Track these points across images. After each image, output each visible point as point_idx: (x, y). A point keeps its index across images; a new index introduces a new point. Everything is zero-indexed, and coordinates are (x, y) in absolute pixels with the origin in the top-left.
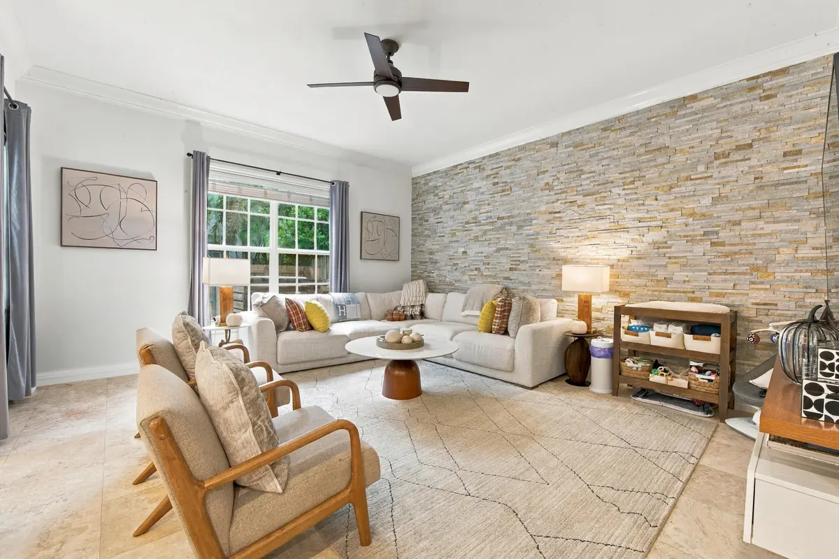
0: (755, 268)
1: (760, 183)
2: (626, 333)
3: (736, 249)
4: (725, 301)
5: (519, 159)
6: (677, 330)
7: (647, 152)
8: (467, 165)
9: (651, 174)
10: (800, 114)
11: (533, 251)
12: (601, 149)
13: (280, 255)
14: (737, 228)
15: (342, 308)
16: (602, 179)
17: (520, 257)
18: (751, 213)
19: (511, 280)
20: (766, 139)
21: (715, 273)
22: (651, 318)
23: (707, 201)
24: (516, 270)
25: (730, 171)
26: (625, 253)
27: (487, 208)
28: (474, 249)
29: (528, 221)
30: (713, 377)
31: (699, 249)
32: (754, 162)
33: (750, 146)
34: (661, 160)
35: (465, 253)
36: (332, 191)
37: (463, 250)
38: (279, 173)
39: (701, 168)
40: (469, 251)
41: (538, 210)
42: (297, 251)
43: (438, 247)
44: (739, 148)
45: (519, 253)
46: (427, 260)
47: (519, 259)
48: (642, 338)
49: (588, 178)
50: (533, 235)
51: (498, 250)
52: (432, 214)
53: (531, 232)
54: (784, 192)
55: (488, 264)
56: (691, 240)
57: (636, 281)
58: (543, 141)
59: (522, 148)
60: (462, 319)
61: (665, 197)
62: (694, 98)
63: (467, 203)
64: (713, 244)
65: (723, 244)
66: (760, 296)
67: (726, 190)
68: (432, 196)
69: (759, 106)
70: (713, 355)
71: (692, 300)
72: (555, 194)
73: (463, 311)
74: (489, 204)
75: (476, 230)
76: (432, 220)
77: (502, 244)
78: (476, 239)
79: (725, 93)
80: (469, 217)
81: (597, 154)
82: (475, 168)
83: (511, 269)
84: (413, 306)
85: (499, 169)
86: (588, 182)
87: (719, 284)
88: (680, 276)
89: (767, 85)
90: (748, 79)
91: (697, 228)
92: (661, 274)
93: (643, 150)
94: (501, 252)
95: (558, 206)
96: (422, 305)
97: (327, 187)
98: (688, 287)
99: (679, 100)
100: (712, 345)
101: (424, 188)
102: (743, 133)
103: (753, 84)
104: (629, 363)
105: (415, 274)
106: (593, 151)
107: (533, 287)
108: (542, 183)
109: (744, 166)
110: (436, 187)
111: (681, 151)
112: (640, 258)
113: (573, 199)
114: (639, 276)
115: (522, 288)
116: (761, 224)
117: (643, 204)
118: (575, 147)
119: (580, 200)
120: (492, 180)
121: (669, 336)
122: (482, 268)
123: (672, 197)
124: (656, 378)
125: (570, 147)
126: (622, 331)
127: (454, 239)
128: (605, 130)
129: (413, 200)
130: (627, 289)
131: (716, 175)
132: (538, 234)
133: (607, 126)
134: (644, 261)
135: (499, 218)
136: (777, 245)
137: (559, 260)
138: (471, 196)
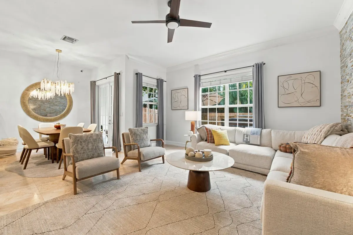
13: (229, 108)
15: (247, 136)
36: (254, 70)
38: (225, 71)
42: (238, 105)
97: (251, 69)
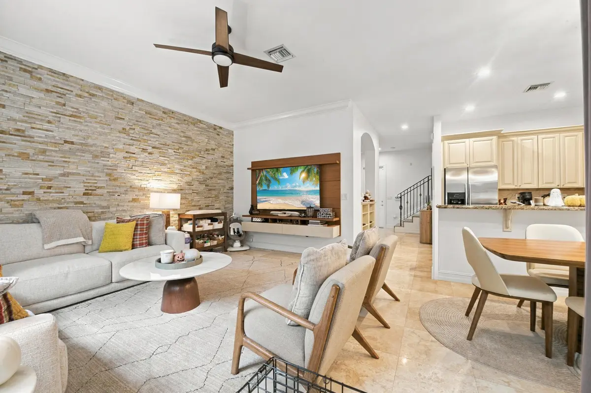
1: (217, 165)
3: (211, 188)
7: (184, 136)
9: (186, 148)
10: (224, 145)
11: (110, 180)
12: (163, 123)
14: (212, 180)
16: (163, 141)
17: (96, 183)
19: (85, 204)
20: (218, 150)
21: (206, 197)
23: (204, 167)
24: (91, 195)
25: (210, 157)
26: (175, 187)
27: (47, 125)
29: (104, 154)
31: (202, 188)
39: (202, 153)
41: (116, 147)
44: (212, 149)
45: (95, 180)
47: (95, 185)
49: (155, 137)
50: (110, 166)
51: (65, 174)
53: (109, 163)
54: (221, 169)
56: (200, 183)
58: (120, 95)
61: (191, 161)
67: (209, 164)
69: (216, 136)
70: (222, 228)
72: (131, 139)
73: (46, 242)
74: (49, 122)
75: (22, 146)
78: (24, 156)
81: (160, 125)
83: (85, 194)
85: (69, 92)
86: (154, 140)
88: (197, 198)
89: (218, 130)
91: (201, 178)
93: (182, 134)
95: (133, 149)
98: (199, 204)
99: (194, 119)
102: (213, 145)
103: (215, 128)
107: (112, 209)
108: (120, 128)
109: (213, 157)
111: (196, 142)
112: (182, 190)
113: (145, 147)
116: (217, 180)
117: (182, 162)
118: (146, 113)
119: (150, 149)
124: (208, 244)
131: (206, 157)
132: (116, 166)
133: (167, 113)
135: (66, 142)
137: (134, 188)
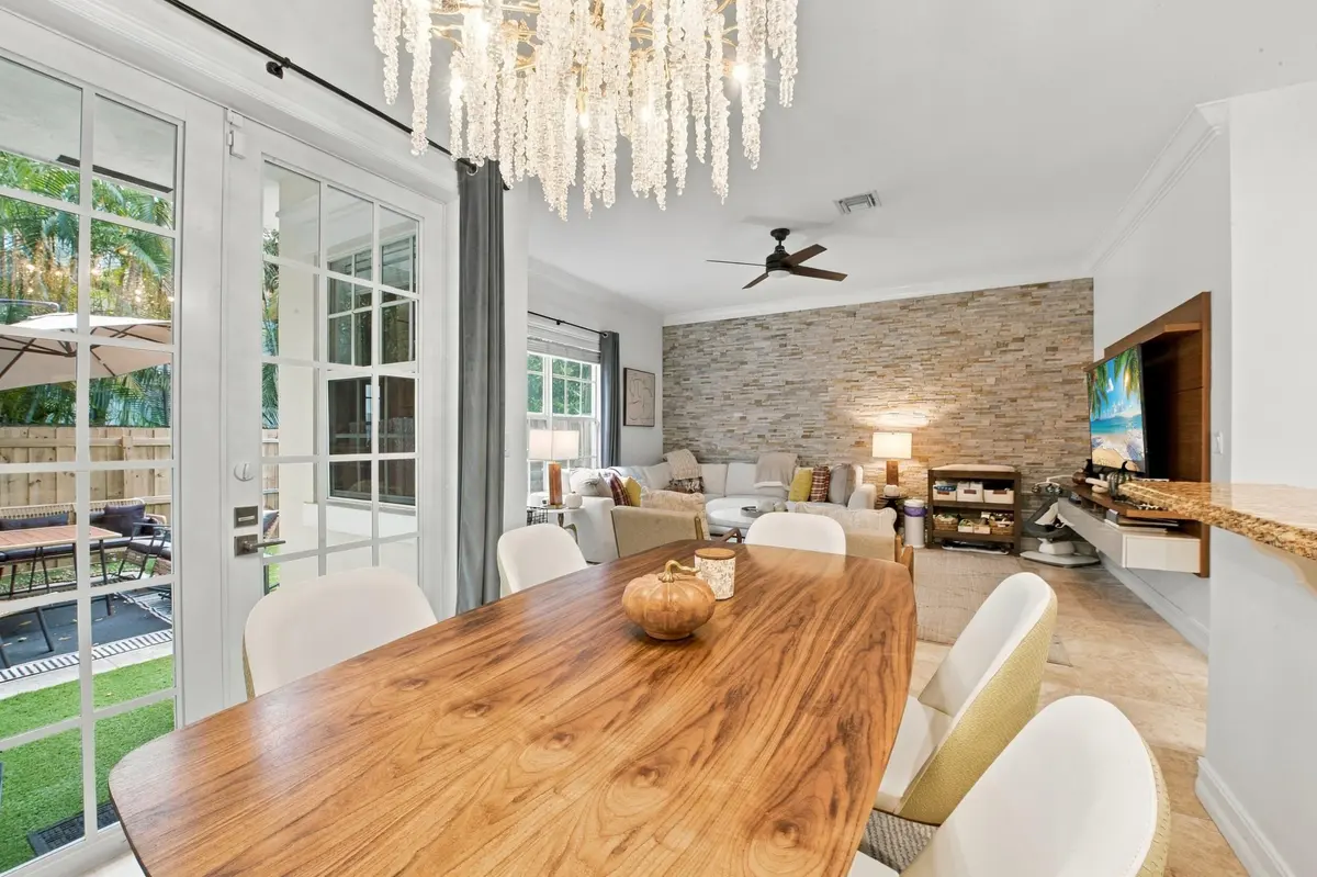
0: (1028, 436)
1: (1031, 371)
2: (939, 493)
3: (1013, 421)
4: (1009, 462)
5: (810, 324)
6: (978, 487)
7: (942, 334)
8: (744, 321)
9: (947, 353)
10: (1055, 320)
11: (829, 419)
12: (899, 325)
14: (1014, 404)
16: (900, 353)
17: (814, 424)
18: (1024, 393)
19: (803, 447)
20: (1035, 336)
21: (999, 440)
22: (954, 479)
23: (991, 381)
24: (809, 437)
25: (1009, 357)
26: (923, 422)
27: (773, 371)
28: (754, 415)
29: (823, 388)
30: (1008, 523)
31: (986, 422)
32: (1025, 353)
33: (1022, 340)
34: (953, 343)
35: (743, 418)
36: (602, 343)
37: (741, 415)
38: (557, 322)
39: (987, 353)
40: (748, 417)
41: (834, 377)
43: (704, 410)
44: (1016, 340)
45: (813, 420)
46: (688, 425)
47: (813, 426)
48: (951, 497)
49: (888, 351)
50: (829, 402)
51: (787, 417)
52: (694, 372)
53: (828, 399)
54: (1046, 378)
55: (775, 431)
56: (981, 412)
57: (936, 448)
58: (839, 309)
59: (817, 312)
60: (756, 491)
61: (958, 375)
62: (981, 293)
63: (746, 363)
64: (997, 416)
65: (1004, 416)
66: (1032, 458)
67: (1006, 373)
68: (694, 351)
69: (1029, 309)
70: (1008, 505)
71: (981, 462)
72: (853, 363)
73: (757, 481)
74: (775, 367)
75: (757, 395)
76: (695, 379)
77: (792, 409)
78: (758, 403)
79: (1005, 293)
80: (750, 379)
81: (896, 330)
82: (756, 326)
83: (803, 437)
84: (690, 480)
85: (789, 330)
86: (886, 354)
87: (1003, 449)
88: (973, 442)
89: (1034, 294)
90: (1022, 287)
91: (985, 402)
92: (956, 441)
93: (938, 331)
94: (792, 419)
95: (856, 375)
96: (700, 479)
97: (596, 338)
98: (977, 452)
99: (968, 293)
100: (1007, 498)
101: (682, 341)
102: (1019, 329)
104: (941, 518)
105: (669, 442)
106: (892, 326)
107: (830, 454)
108: (839, 351)
109: (1019, 355)
110: (700, 341)
111: (971, 336)
113: (872, 369)
114: (936, 443)
115: (816, 456)
116: (1031, 401)
117: (939, 380)
118: (874, 320)
119: (879, 370)
120: (776, 343)
121: (974, 492)
122: (768, 435)
123: (964, 375)
124: (964, 529)
125: (869, 318)
126: (935, 491)
127: (728, 402)
128: (903, 308)
129: (664, 353)
130: (926, 454)
131: (998, 359)
132: (835, 401)
133: (907, 306)
134: (941, 430)
135: (787, 383)
136: (1043, 418)
137: (857, 427)
138: (750, 356)
